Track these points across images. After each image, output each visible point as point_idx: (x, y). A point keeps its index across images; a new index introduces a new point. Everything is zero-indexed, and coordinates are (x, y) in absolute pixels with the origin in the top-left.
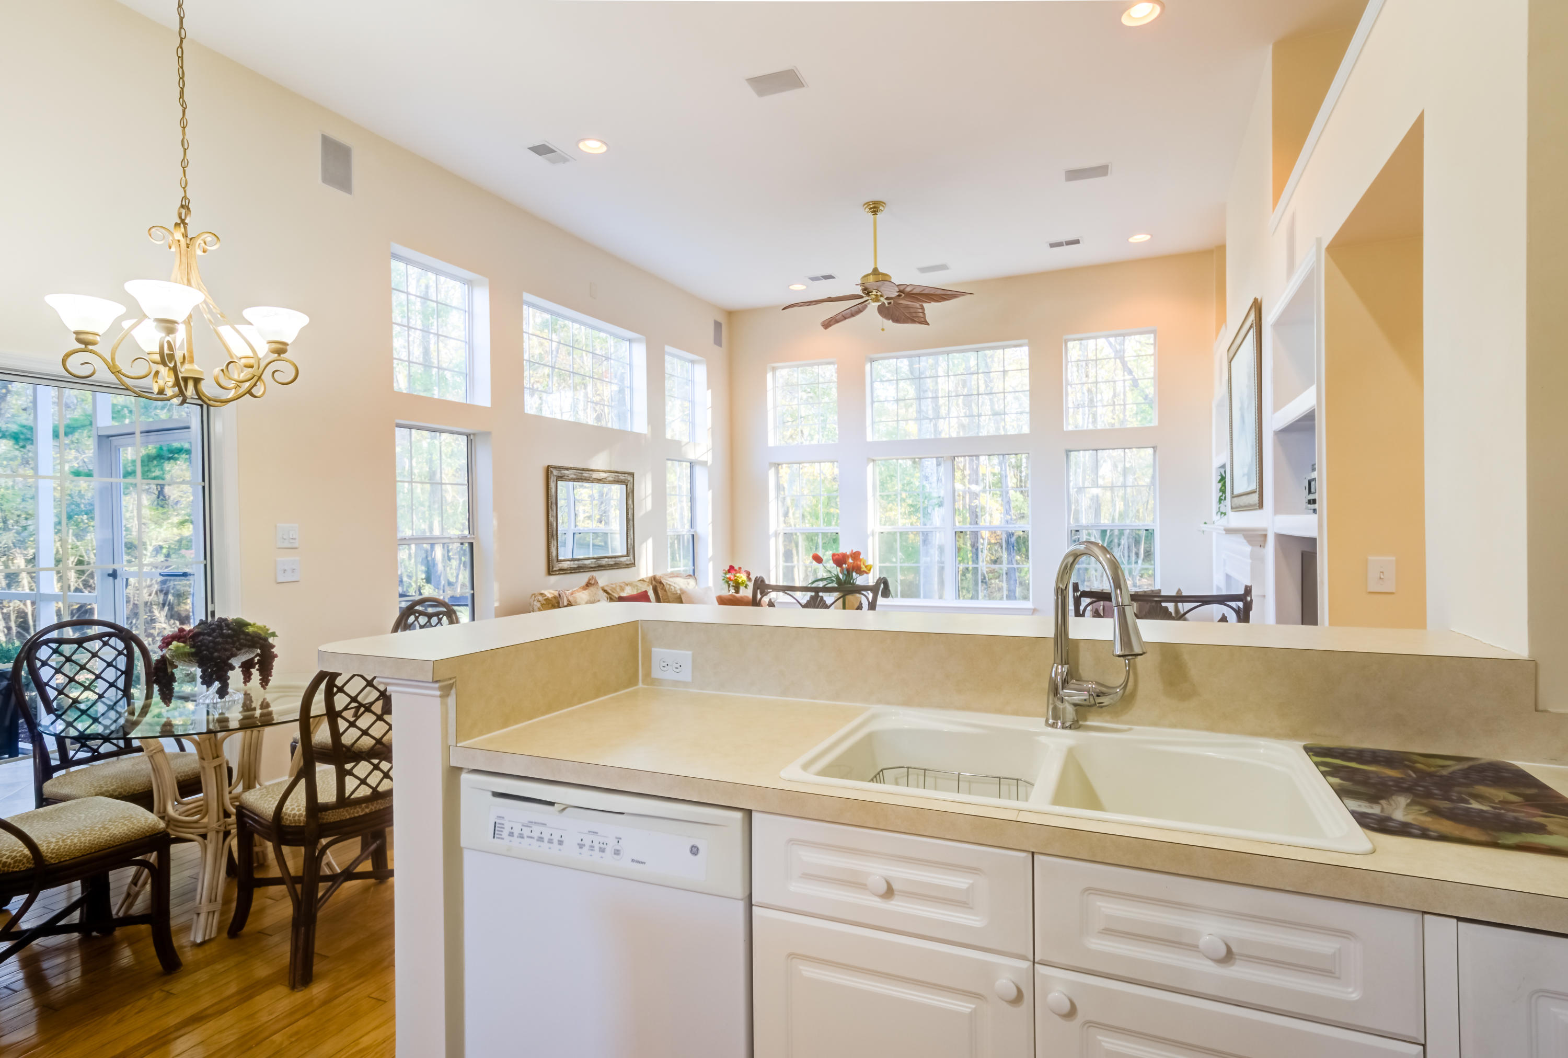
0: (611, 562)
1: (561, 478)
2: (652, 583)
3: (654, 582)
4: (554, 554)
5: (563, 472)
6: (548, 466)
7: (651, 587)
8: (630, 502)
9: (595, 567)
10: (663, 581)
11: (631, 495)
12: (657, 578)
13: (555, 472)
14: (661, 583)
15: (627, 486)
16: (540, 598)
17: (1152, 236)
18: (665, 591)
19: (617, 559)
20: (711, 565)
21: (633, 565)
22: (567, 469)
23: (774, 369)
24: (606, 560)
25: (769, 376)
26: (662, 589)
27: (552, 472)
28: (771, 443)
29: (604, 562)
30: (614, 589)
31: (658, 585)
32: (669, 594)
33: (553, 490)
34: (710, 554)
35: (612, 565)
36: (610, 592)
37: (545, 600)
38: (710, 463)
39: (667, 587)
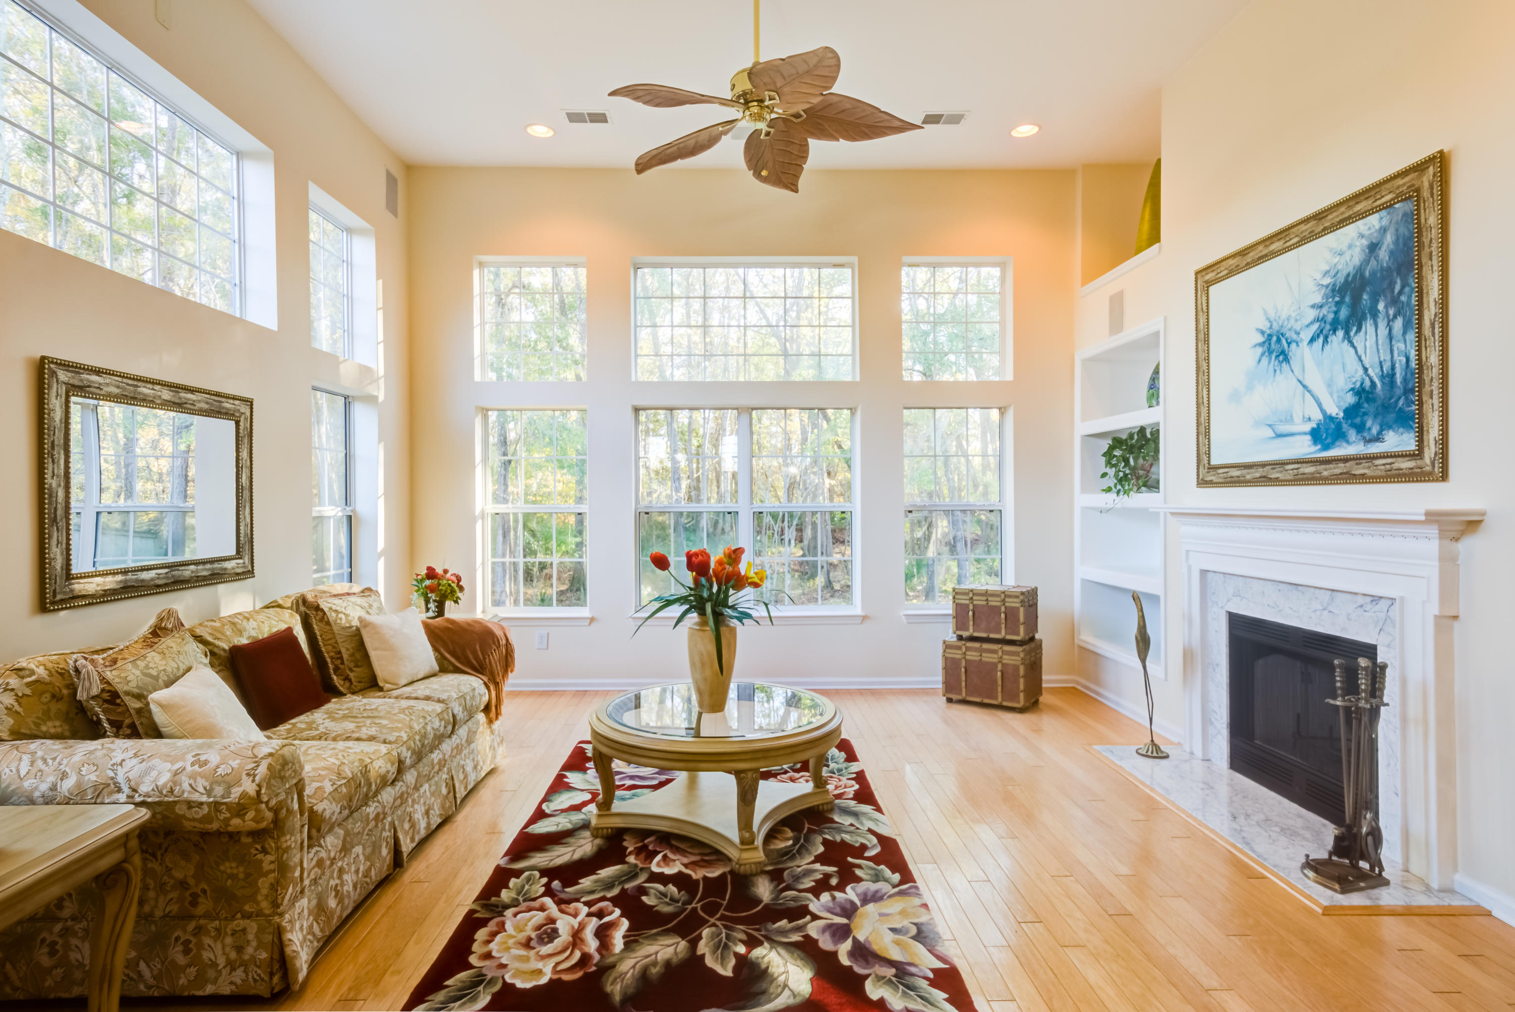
0: (204, 571)
1: (82, 390)
2: (297, 611)
3: (302, 609)
4: (59, 564)
5: (85, 376)
6: (43, 358)
7: (298, 618)
8: (244, 454)
9: (166, 585)
10: (324, 605)
11: (246, 440)
12: (310, 598)
13: (63, 375)
14: (318, 608)
15: (237, 423)
16: (14, 682)
17: (1040, 127)
18: (328, 623)
19: (216, 565)
21: (249, 573)
22: (98, 372)
23: (481, 265)
24: (192, 567)
25: (476, 273)
26: (322, 620)
27: (53, 373)
28: (477, 377)
29: (187, 572)
30: (218, 632)
31: (312, 613)
32: (335, 628)
33: (58, 415)
35: (205, 578)
36: (210, 639)
37: (28, 685)
38: (381, 398)
39: (332, 616)
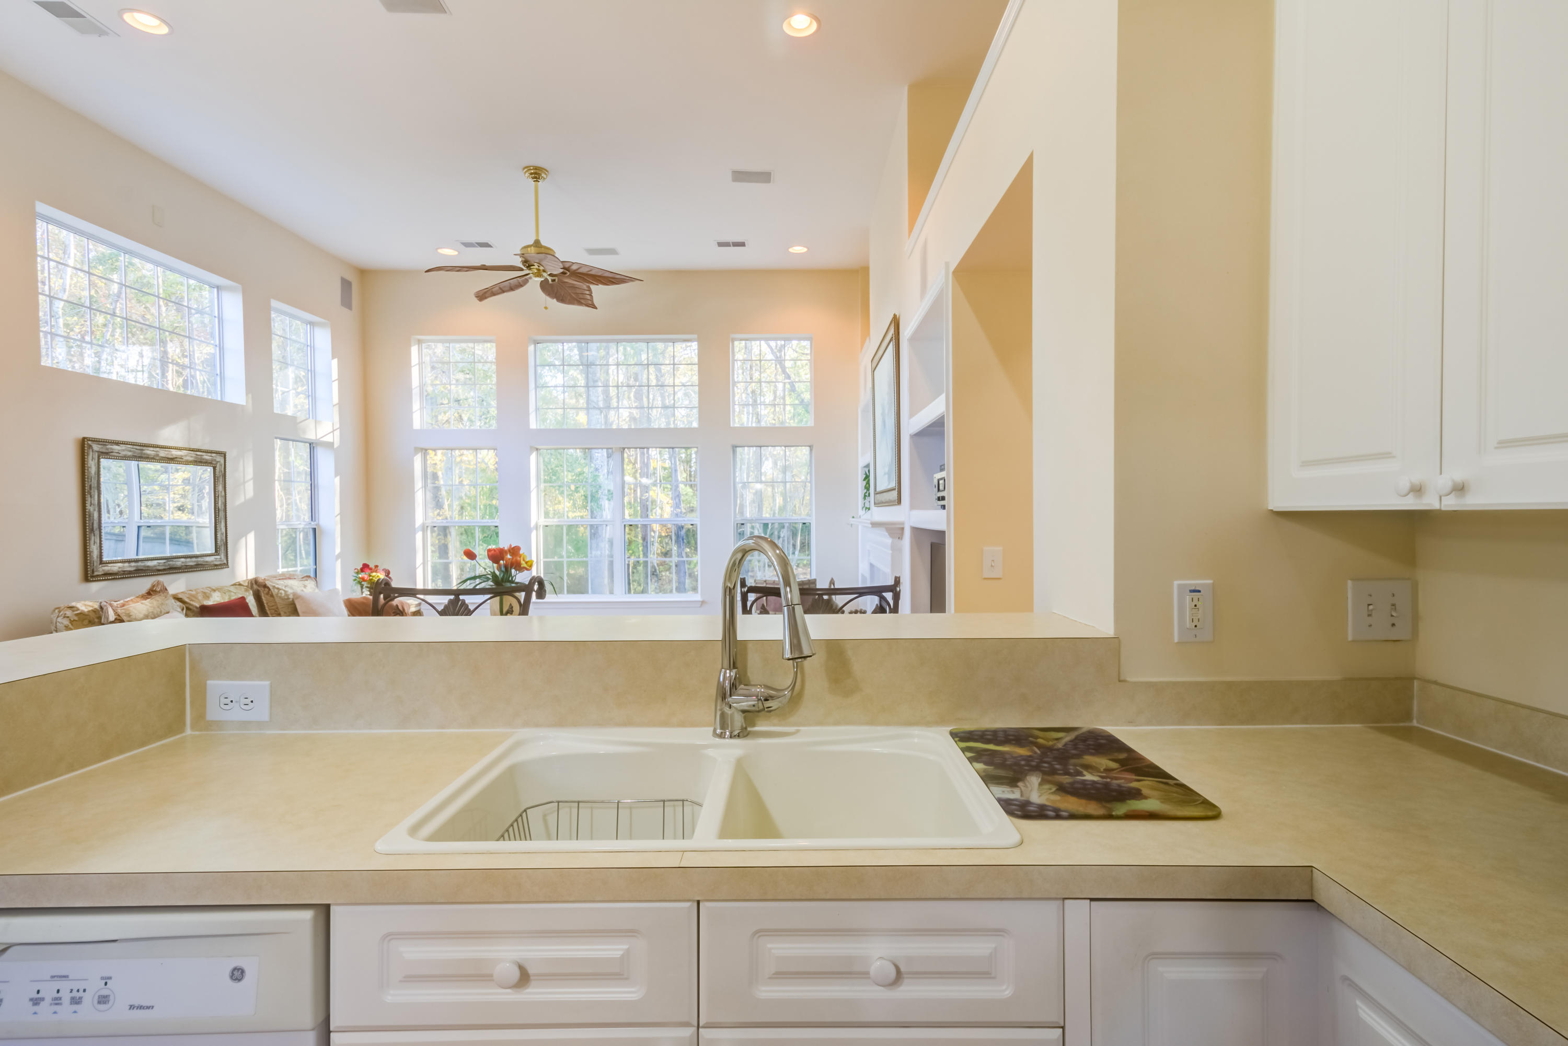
0: (191, 562)
1: (107, 454)
2: (252, 588)
3: (255, 587)
4: (95, 553)
5: (109, 446)
6: (84, 439)
7: (251, 592)
8: (220, 488)
9: (164, 570)
10: (268, 584)
11: (221, 479)
12: (260, 581)
13: (96, 447)
14: (265, 586)
15: (214, 468)
16: (69, 613)
18: (272, 596)
19: (199, 559)
20: (339, 563)
21: (226, 565)
22: (117, 443)
23: (420, 342)
24: (183, 560)
25: (414, 350)
26: (268, 594)
27: (90, 446)
28: (417, 425)
29: (179, 563)
30: (192, 597)
31: (261, 589)
32: (277, 600)
33: (93, 470)
34: (338, 551)
35: (191, 567)
36: (187, 600)
37: (77, 615)
38: (336, 446)
39: (275, 592)
